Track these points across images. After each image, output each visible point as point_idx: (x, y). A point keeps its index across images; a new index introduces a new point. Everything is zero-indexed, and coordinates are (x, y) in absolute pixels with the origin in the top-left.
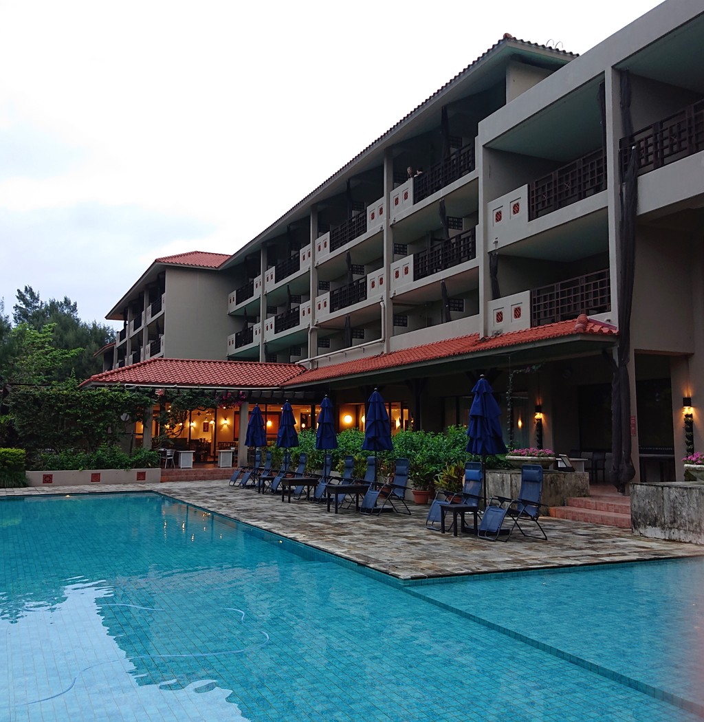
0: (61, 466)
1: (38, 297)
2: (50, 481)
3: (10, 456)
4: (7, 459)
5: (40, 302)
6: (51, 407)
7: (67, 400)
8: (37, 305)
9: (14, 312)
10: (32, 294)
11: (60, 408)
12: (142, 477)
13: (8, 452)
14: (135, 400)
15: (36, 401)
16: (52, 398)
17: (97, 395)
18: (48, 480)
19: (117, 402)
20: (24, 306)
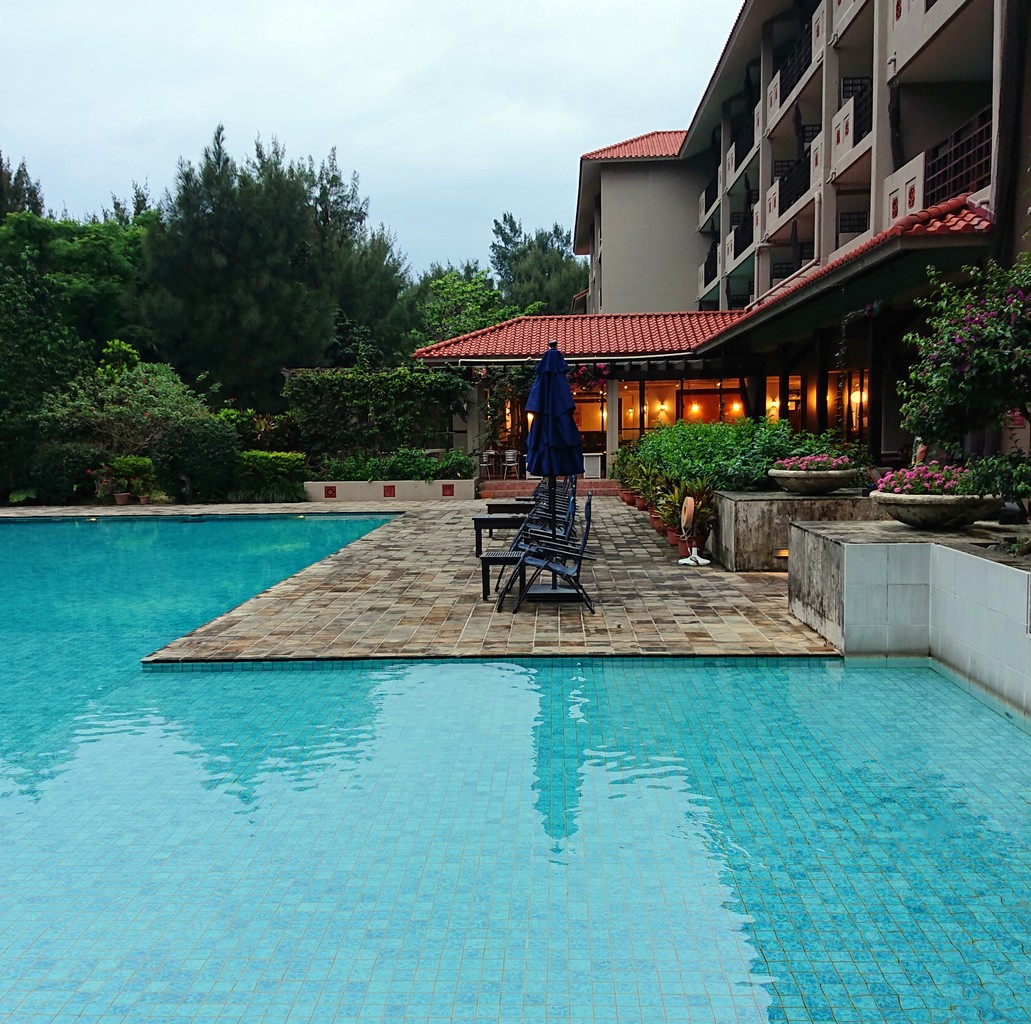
0: (349, 477)
1: (521, 228)
2: (333, 495)
3: (282, 463)
4: (278, 466)
5: (522, 236)
6: (336, 396)
7: (353, 387)
8: (519, 240)
9: (492, 254)
10: (512, 225)
11: (346, 398)
12: (448, 492)
13: (280, 458)
14: (442, 384)
15: (317, 390)
16: (335, 385)
17: (391, 379)
18: (330, 493)
19: (418, 388)
20: (503, 245)
